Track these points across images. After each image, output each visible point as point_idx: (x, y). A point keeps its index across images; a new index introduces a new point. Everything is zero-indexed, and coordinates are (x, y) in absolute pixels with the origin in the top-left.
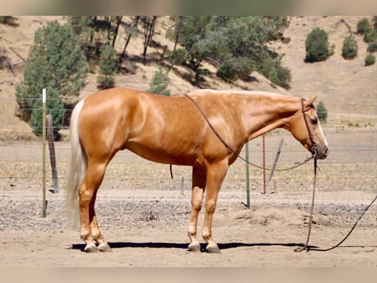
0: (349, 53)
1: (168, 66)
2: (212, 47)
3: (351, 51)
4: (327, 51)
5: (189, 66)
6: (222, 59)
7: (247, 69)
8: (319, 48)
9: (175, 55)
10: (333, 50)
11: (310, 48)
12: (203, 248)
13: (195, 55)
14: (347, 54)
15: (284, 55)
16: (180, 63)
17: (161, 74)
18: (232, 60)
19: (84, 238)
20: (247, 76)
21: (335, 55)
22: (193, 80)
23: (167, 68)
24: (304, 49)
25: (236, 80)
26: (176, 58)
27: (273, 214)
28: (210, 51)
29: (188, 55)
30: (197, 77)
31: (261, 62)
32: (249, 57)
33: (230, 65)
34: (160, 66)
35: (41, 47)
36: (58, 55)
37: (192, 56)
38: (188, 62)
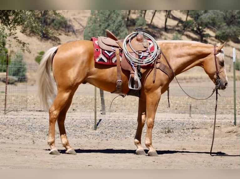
2: (213, 19)
5: (195, 32)
6: (219, 27)
7: (236, 34)
9: (186, 24)
13: (201, 24)
16: (190, 30)
17: (177, 37)
18: (225, 27)
19: (50, 144)
28: (211, 22)
29: (196, 24)
30: (202, 39)
32: (237, 26)
34: (176, 32)
35: (95, 18)
36: (107, 23)
37: (199, 25)
38: (195, 29)
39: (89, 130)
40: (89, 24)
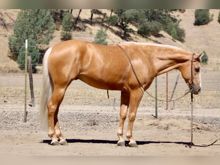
1: (106, 26)
2: (135, 15)
4: (208, 18)
5: (120, 27)
6: (141, 22)
7: (157, 29)
8: (204, 16)
9: (111, 19)
10: (212, 18)
11: (197, 16)
12: (127, 143)
13: (124, 19)
15: (181, 20)
16: (114, 25)
17: (102, 32)
18: (147, 23)
19: (50, 136)
20: (157, 33)
21: (214, 21)
22: (123, 36)
23: (106, 28)
24: (194, 17)
25: (150, 36)
26: (112, 21)
27: (172, 123)
28: (133, 17)
29: (119, 19)
30: (125, 34)
31: (166, 24)
32: (158, 21)
33: (146, 26)
34: (101, 27)
35: (25, 13)
36: (36, 18)
37: (122, 20)
38: (119, 24)
39: (20, 122)
40: (18, 18)
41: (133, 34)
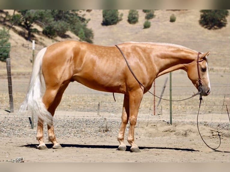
0: (132, 20)
1: (8, 26)
2: (40, 14)
3: (134, 18)
4: (117, 18)
5: (23, 26)
6: (47, 22)
7: (63, 29)
8: (112, 15)
9: (14, 18)
10: (121, 17)
11: (105, 15)
13: (28, 18)
14: (131, 20)
15: (89, 20)
16: (18, 24)
17: (4, 32)
18: (53, 22)
19: (38, 139)
20: (64, 34)
21: (123, 20)
22: (26, 36)
23: (8, 27)
24: (102, 16)
25: (56, 36)
26: (15, 21)
27: (190, 129)
28: (39, 16)
29: (23, 19)
30: (29, 34)
31: (74, 24)
32: (65, 21)
33: (52, 26)
34: (4, 26)
37: (27, 20)
38: (23, 24)
39: (26, 129)
41: (37, 34)
